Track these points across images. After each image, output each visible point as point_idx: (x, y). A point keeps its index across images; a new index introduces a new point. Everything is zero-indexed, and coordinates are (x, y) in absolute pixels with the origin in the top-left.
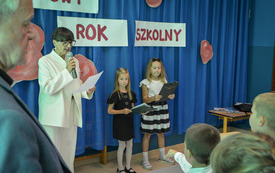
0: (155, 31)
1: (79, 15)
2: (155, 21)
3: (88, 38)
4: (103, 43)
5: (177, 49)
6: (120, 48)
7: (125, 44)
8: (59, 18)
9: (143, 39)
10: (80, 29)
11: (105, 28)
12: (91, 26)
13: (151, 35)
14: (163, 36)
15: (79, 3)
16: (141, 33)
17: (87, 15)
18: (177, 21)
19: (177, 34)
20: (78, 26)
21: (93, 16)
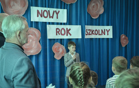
0: (96, 30)
1: (58, 24)
2: (96, 25)
3: (62, 34)
4: (69, 37)
5: (108, 39)
6: (77, 39)
7: (80, 37)
8: (47, 25)
9: (90, 34)
10: (58, 30)
11: (70, 29)
12: (63, 29)
13: (94, 32)
14: (100, 33)
15: (57, 18)
16: (89, 32)
17: (61, 24)
18: (108, 25)
19: (108, 32)
20: (57, 29)
21: (64, 24)
